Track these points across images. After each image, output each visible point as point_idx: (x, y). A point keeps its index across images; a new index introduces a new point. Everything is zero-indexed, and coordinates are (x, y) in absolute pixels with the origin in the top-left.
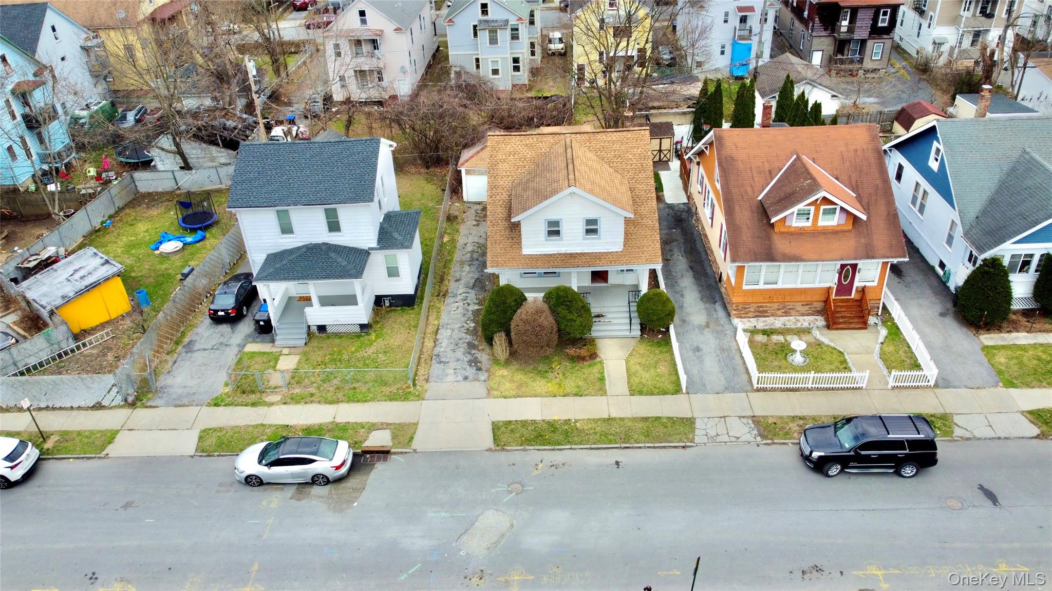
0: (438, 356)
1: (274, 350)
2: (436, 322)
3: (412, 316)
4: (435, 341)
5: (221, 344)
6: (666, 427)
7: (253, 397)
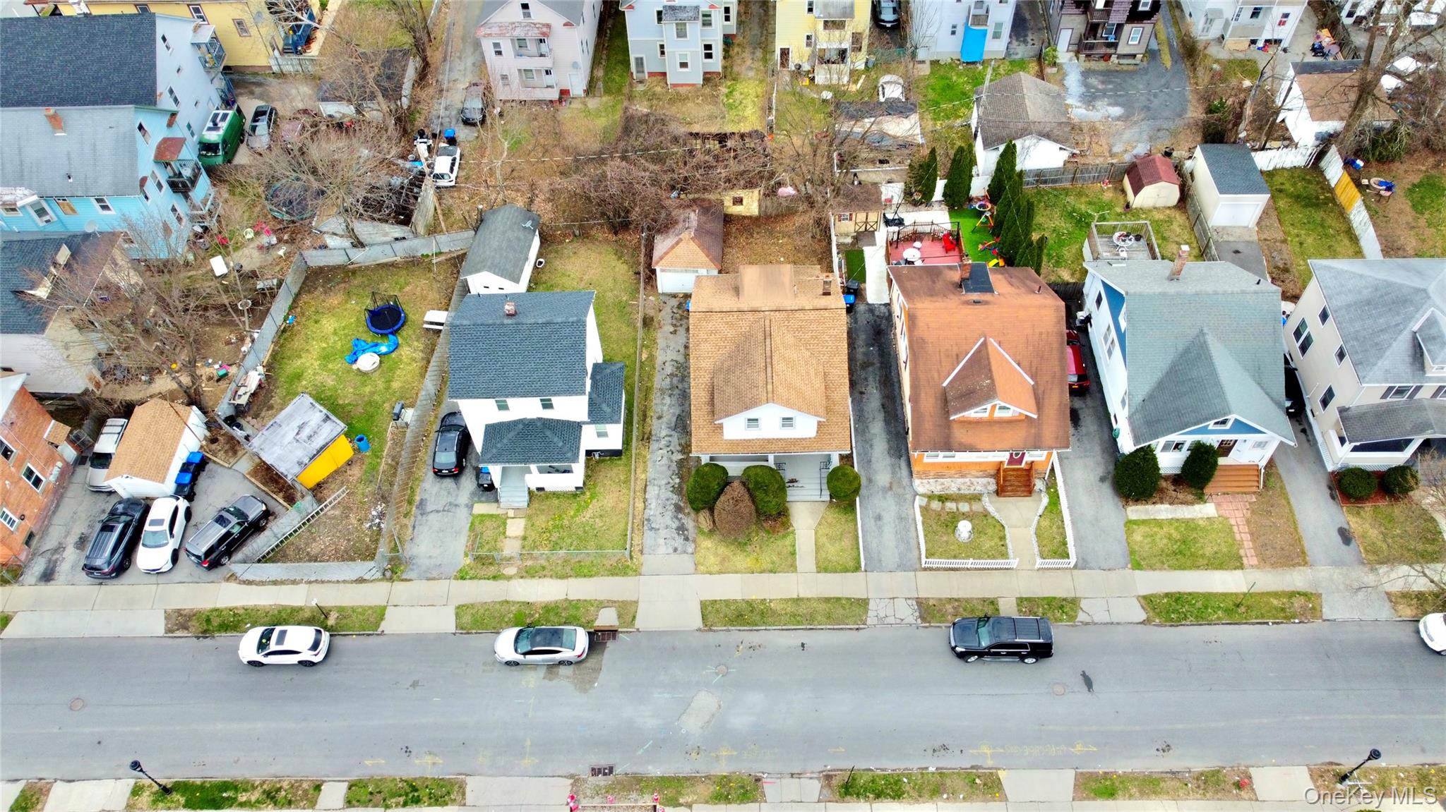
0: (648, 520)
1: (500, 512)
2: (643, 476)
3: (621, 468)
4: (645, 501)
5: (451, 504)
6: (844, 609)
7: (492, 570)
